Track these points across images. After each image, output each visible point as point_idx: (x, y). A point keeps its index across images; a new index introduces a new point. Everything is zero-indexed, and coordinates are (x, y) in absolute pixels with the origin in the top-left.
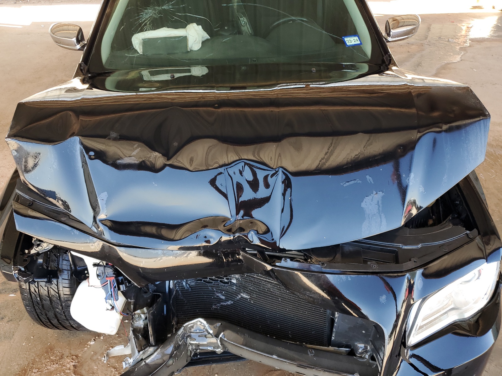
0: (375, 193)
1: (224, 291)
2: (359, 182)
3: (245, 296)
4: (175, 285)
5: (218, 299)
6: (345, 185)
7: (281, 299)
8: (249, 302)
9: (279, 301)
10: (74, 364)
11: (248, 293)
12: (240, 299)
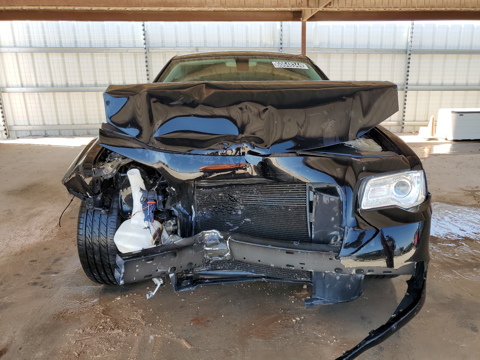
0: (329, 120)
1: (232, 220)
2: (319, 114)
3: (248, 220)
4: (196, 218)
5: (228, 226)
6: (310, 115)
7: (274, 217)
8: (250, 225)
9: (273, 218)
10: (103, 308)
11: (249, 217)
12: (244, 223)
